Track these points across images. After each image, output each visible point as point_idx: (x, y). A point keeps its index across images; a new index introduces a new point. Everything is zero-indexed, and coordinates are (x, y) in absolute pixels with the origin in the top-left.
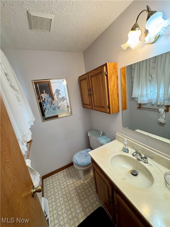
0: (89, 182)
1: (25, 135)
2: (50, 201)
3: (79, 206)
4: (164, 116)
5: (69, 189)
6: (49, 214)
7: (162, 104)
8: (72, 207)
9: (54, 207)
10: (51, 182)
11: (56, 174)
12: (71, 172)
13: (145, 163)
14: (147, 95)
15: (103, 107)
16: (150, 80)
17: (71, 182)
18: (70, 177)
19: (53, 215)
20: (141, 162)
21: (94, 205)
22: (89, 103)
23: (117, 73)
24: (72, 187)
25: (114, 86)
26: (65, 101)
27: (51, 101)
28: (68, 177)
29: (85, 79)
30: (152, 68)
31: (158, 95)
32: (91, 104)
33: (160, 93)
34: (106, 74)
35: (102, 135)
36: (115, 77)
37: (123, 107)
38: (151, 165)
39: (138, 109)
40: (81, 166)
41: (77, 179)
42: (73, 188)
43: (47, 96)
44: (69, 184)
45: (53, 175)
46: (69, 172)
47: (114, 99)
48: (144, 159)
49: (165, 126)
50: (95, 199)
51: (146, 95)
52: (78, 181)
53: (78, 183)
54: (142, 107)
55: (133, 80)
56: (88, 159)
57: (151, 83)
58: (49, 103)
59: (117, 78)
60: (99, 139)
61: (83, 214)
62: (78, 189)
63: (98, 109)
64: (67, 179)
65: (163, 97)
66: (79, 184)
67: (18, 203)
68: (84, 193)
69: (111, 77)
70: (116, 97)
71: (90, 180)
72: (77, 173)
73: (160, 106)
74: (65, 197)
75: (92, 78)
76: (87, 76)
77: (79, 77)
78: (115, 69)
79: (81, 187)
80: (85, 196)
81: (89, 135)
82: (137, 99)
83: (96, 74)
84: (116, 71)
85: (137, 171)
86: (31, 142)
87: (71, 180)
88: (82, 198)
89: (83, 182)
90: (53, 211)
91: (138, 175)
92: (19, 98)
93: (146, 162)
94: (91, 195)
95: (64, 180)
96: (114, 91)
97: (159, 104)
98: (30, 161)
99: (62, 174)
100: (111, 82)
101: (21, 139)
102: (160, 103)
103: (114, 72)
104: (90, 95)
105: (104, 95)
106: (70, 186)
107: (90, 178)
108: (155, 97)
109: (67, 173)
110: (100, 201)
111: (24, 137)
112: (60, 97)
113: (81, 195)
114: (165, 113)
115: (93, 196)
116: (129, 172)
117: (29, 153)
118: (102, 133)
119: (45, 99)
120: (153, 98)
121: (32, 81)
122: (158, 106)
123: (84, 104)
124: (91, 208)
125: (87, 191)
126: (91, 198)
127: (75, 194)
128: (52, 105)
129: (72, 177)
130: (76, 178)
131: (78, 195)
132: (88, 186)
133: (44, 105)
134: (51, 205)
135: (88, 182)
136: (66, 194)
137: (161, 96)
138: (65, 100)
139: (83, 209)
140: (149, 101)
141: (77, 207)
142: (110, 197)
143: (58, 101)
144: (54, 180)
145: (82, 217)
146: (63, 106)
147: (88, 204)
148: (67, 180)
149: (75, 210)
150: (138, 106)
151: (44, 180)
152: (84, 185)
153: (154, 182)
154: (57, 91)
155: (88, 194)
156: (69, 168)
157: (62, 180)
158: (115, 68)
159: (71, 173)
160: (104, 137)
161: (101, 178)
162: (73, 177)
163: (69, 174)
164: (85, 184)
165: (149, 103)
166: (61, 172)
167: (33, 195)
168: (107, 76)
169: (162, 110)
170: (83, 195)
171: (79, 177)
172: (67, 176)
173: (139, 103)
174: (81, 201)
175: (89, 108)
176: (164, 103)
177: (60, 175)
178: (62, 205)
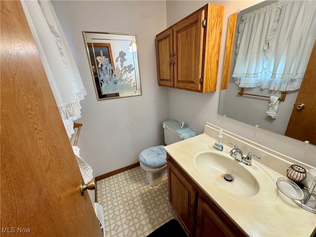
0: (160, 189)
1: (70, 105)
2: (106, 209)
3: (144, 217)
4: (276, 107)
5: (131, 195)
6: (104, 223)
7: (276, 90)
8: (135, 218)
9: (111, 216)
10: (107, 185)
11: (114, 176)
12: (135, 174)
13: (247, 164)
14: (257, 74)
15: (192, 82)
16: (264, 51)
17: (135, 187)
18: (134, 180)
19: (110, 225)
20: (241, 164)
21: (166, 217)
22: (168, 78)
23: (222, 26)
24: (136, 193)
25: (213, 47)
26: (133, 72)
27: (112, 70)
28: (131, 180)
29: (166, 38)
30: (271, 30)
31: (274, 74)
32: (172, 78)
33: (278, 72)
34: (205, 24)
35: (184, 127)
36: (218, 31)
37: (223, 85)
38: (255, 168)
39: (238, 96)
40: (151, 167)
41: (143, 184)
42: (138, 194)
43: (106, 60)
44: (132, 189)
45: (111, 177)
46: (132, 175)
47: (211, 69)
48: (246, 160)
49: (275, 122)
50: (167, 209)
51: (255, 74)
52: (145, 187)
53: (144, 189)
54: (244, 93)
55: (237, 50)
56: (161, 158)
57: (265, 55)
58: (109, 72)
59: (221, 33)
60: (179, 132)
61: (150, 226)
62: (145, 195)
63: (182, 85)
64: (130, 182)
65: (282, 78)
66: (146, 190)
67: (58, 197)
68: (152, 201)
69: (212, 31)
70: (214, 66)
71: (161, 186)
72: (144, 176)
73: (273, 92)
74: (127, 204)
75: (179, 35)
76: (170, 32)
77: (157, 36)
78: (220, 17)
79: (148, 194)
80: (153, 205)
81: (164, 127)
82: (238, 81)
83: (187, 26)
84: (221, 22)
85: (233, 175)
86: (80, 126)
87: (134, 184)
88: (149, 207)
89: (151, 188)
90: (109, 220)
91: (233, 181)
92: (61, 49)
93: (249, 163)
94: (161, 204)
95: (125, 185)
96: (213, 56)
97: (272, 88)
98: (79, 149)
99: (123, 176)
100: (210, 39)
101: (64, 109)
102: (274, 88)
103: (217, 23)
104: (172, 64)
105: (195, 63)
106: (133, 192)
107: (162, 184)
108: (269, 78)
109: (129, 175)
110: (174, 213)
111: (69, 109)
112: (126, 64)
113: (148, 203)
114: (279, 103)
115: (165, 205)
116: (222, 176)
117: (77, 139)
118: (184, 125)
119: (102, 65)
120: (265, 80)
121: (83, 32)
122: (271, 92)
123: (161, 80)
124: (160, 220)
125: (157, 199)
126: (161, 207)
127: (141, 202)
128: (113, 76)
129: (136, 181)
130: (142, 182)
131: (144, 203)
132: (158, 193)
133: (101, 74)
134: (106, 213)
135: (158, 189)
136: (128, 201)
137: (278, 76)
138: (132, 70)
139: (150, 221)
140: (257, 83)
141: (142, 217)
142: (191, 206)
143: (122, 71)
144: (112, 183)
145: (149, 230)
146: (129, 80)
147: (158, 215)
148: (130, 184)
149: (140, 221)
150: (239, 91)
151: (98, 182)
152: (153, 192)
153: (260, 190)
154: (121, 55)
155: (158, 203)
156: (133, 169)
157: (123, 184)
158: (220, 15)
159: (136, 176)
160: (187, 129)
161: (181, 181)
162: (138, 181)
163: (132, 177)
164: (154, 190)
165: (257, 87)
166: (122, 173)
167: (83, 193)
168: (205, 27)
169: (275, 98)
170: (151, 204)
171: (147, 182)
172: (129, 180)
173: (241, 87)
174: (147, 211)
175: (168, 86)
176: (280, 87)
177: (120, 177)
178: (121, 214)
